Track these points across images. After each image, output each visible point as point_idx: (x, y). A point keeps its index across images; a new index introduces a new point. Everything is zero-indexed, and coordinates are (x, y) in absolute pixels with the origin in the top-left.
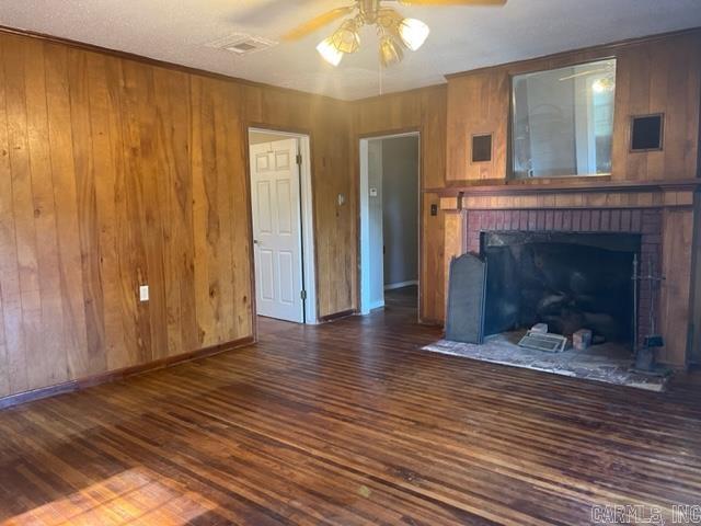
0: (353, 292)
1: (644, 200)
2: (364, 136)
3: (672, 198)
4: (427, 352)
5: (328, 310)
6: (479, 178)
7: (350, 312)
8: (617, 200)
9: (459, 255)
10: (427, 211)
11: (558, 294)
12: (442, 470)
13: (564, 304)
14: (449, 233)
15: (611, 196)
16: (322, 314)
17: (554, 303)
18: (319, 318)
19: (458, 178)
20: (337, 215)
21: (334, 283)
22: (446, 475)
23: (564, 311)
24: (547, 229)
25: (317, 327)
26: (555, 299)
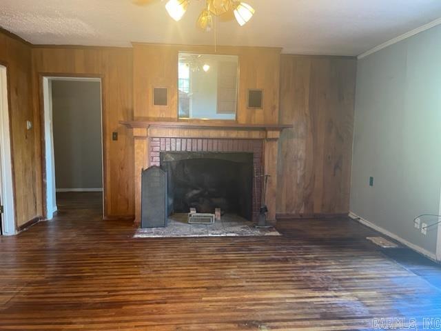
0: (39, 202)
1: (256, 135)
2: (47, 75)
3: (271, 134)
4: (139, 238)
5: (23, 220)
6: (158, 116)
7: (37, 219)
8: (242, 134)
9: (146, 168)
10: (109, 137)
11: (197, 189)
12: (265, 313)
13: (201, 195)
14: (138, 153)
15: (240, 132)
16: (19, 225)
17: (196, 195)
18: (18, 228)
19: (143, 115)
20: (26, 137)
21: (26, 196)
22: (271, 315)
23: (201, 199)
24: (204, 150)
25: (18, 236)
26: (195, 192)
